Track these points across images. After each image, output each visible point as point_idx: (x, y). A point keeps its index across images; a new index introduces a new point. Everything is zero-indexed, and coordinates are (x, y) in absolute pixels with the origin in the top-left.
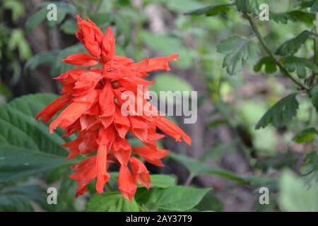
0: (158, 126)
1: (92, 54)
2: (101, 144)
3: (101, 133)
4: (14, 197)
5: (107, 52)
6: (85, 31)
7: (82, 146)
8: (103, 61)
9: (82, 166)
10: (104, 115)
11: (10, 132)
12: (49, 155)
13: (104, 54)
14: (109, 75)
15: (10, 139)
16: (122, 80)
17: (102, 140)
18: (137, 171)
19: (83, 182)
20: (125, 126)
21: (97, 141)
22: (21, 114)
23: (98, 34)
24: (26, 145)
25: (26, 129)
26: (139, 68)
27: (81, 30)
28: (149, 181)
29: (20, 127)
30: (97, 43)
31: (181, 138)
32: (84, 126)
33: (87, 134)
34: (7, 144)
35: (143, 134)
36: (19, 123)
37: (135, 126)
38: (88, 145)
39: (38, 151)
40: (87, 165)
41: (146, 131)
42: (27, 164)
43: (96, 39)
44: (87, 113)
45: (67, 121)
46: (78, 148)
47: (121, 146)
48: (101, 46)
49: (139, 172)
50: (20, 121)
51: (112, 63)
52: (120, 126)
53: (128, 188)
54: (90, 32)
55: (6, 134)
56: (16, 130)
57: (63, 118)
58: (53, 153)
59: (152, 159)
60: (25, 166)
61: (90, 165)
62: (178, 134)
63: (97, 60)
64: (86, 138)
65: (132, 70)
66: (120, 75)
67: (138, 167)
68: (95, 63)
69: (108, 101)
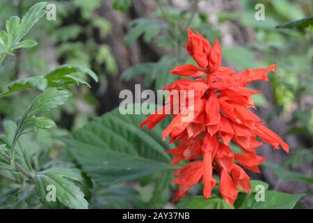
0: (258, 134)
1: (199, 65)
2: (206, 151)
3: (206, 140)
4: (111, 198)
5: (213, 64)
6: (195, 43)
7: (187, 153)
8: (209, 71)
9: (183, 171)
10: (211, 123)
11: (112, 139)
12: (148, 160)
13: (211, 65)
14: (216, 85)
15: (113, 145)
16: (228, 90)
17: (208, 147)
18: (238, 176)
19: (185, 186)
20: (229, 134)
21: (202, 148)
22: (121, 122)
23: (207, 46)
24: (127, 150)
25: (126, 135)
26: (241, 79)
27: (191, 43)
28: (249, 187)
29: (121, 134)
30: (205, 55)
31: (280, 146)
32: (191, 134)
33: (192, 141)
34: (109, 150)
35: (245, 141)
36: (120, 131)
37: (239, 134)
38: (192, 152)
39: (137, 157)
40: (188, 170)
41: (249, 139)
42: (129, 169)
43: (204, 51)
44: (194, 121)
45: (178, 129)
46: (182, 154)
47: (224, 153)
48: (209, 57)
49: (241, 178)
50: (120, 128)
51: (217, 73)
52: (224, 134)
53: (230, 194)
54: (199, 44)
55: (108, 140)
56: (117, 137)
57: (174, 126)
58: (152, 158)
59: (250, 166)
60: (128, 171)
61: (191, 171)
62: (277, 142)
63: (203, 71)
64: (191, 145)
65: (236, 81)
66: (226, 85)
67: (239, 173)
68: (201, 74)
69: (214, 110)
